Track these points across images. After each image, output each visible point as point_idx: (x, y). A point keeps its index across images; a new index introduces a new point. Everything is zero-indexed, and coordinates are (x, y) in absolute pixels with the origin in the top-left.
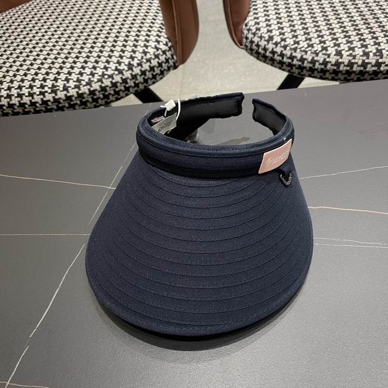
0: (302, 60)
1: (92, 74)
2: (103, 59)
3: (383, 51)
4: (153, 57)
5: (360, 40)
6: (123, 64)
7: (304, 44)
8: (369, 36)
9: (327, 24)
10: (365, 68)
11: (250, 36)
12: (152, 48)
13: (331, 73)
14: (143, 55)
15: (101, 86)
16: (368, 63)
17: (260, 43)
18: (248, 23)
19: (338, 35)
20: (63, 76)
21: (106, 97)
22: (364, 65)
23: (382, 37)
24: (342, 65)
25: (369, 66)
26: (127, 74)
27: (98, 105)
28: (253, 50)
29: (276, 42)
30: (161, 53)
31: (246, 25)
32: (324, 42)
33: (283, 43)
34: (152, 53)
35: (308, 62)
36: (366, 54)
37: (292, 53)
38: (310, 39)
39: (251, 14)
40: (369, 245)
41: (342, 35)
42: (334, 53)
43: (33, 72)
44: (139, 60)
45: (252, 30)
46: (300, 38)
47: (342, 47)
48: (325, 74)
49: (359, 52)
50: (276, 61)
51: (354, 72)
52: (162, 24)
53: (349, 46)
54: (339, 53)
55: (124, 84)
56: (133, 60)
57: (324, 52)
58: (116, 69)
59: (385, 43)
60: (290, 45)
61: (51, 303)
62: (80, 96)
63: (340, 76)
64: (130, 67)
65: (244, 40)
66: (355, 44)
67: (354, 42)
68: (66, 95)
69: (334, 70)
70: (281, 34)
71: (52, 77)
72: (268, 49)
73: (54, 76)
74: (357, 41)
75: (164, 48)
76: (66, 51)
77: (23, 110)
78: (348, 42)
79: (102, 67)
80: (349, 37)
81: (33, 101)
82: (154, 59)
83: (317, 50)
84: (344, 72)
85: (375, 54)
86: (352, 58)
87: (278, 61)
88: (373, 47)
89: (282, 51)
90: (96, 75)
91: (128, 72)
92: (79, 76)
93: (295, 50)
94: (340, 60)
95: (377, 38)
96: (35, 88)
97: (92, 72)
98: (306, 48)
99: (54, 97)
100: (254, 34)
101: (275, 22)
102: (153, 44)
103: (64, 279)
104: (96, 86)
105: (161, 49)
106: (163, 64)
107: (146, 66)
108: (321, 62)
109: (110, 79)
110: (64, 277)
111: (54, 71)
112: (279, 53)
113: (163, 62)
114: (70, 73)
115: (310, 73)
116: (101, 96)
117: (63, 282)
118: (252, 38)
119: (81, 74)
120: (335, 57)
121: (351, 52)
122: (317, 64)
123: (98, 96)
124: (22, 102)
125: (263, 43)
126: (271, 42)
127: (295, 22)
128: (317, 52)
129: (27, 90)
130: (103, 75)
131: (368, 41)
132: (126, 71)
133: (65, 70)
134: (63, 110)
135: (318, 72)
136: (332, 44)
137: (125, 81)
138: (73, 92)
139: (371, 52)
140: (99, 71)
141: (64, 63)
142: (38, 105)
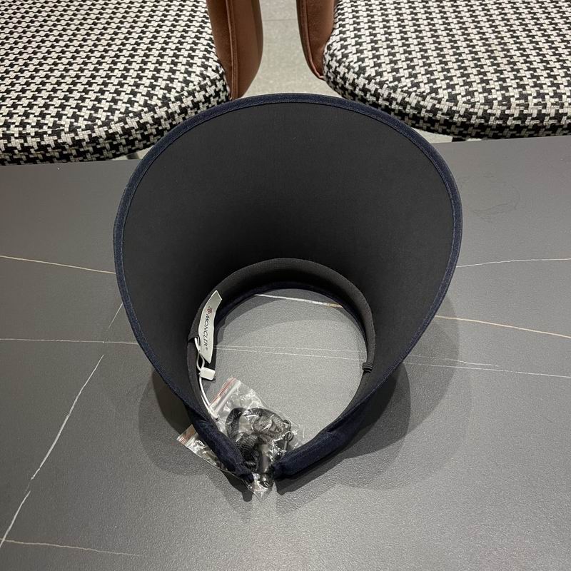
0: (404, 104)
1: (112, 110)
2: (127, 89)
3: (512, 99)
4: (198, 88)
5: (482, 81)
6: (155, 97)
7: (406, 82)
8: (495, 77)
9: (439, 55)
10: (487, 121)
11: (334, 64)
12: (197, 75)
13: (441, 125)
14: (184, 85)
15: (123, 128)
16: (491, 115)
17: (346, 75)
18: (332, 45)
19: (453, 72)
20: (69, 111)
21: (130, 143)
22: (486, 116)
23: (512, 79)
24: (457, 115)
25: (492, 118)
26: (161, 112)
27: (118, 153)
28: (338, 84)
29: (370, 75)
30: (209, 83)
31: (329, 48)
32: (434, 81)
33: (378, 78)
34: (196, 83)
35: (411, 108)
36: (489, 102)
37: (390, 94)
38: (415, 76)
39: (337, 32)
40: (477, 366)
41: (458, 73)
42: (447, 97)
43: (25, 102)
44: (177, 92)
45: (336, 57)
46: (402, 73)
47: (458, 89)
48: (433, 125)
49: (479, 98)
50: (369, 101)
51: (473, 125)
52: (210, 39)
53: (466, 90)
54: (453, 98)
55: (156, 126)
56: (169, 92)
57: (433, 95)
58: (146, 104)
59: (514, 88)
60: (387, 82)
61: (59, 435)
62: (94, 140)
63: (453, 128)
64: (165, 102)
65: (326, 69)
66: (475, 87)
67: (474, 84)
68: (73, 139)
69: (446, 120)
70: (376, 65)
71: (53, 111)
72: (358, 85)
73: (56, 110)
74: (478, 83)
75: (214, 75)
76: (72, 73)
77: (11, 157)
78: (466, 83)
79: (126, 100)
80: (468, 76)
81: (26, 145)
82: (199, 92)
83: (424, 92)
84: (459, 124)
85: (500, 103)
86: (470, 105)
87: (371, 103)
88: (499, 93)
89: (376, 90)
90: (117, 112)
91: (161, 109)
92: (92, 112)
93: (395, 89)
94: (454, 108)
95: (504, 80)
96: (28, 126)
97: (110, 106)
98: (409, 88)
99: (55, 141)
100: (340, 62)
101: (369, 47)
102: (198, 70)
103: (77, 402)
104: (116, 128)
105: (209, 77)
106: (212, 99)
107: (188, 102)
108: (429, 108)
109: (137, 119)
110: (76, 400)
111: (57, 102)
112: (373, 92)
113: (211, 96)
114: (79, 108)
115: (414, 122)
116: (124, 142)
117: (75, 406)
118: (336, 67)
119: (95, 109)
120: (448, 103)
121: (469, 97)
122: (424, 110)
123: (119, 142)
124: (9, 145)
125: (351, 76)
126: (362, 75)
127: (396, 49)
128: (425, 94)
129: (17, 129)
130: (127, 112)
131: (492, 84)
132: (160, 107)
133: (73, 103)
134: (68, 160)
135: (424, 122)
136: (444, 84)
137: (157, 121)
138: (83, 135)
139: (496, 99)
140: (121, 107)
141: (70, 91)
142: (32, 151)
